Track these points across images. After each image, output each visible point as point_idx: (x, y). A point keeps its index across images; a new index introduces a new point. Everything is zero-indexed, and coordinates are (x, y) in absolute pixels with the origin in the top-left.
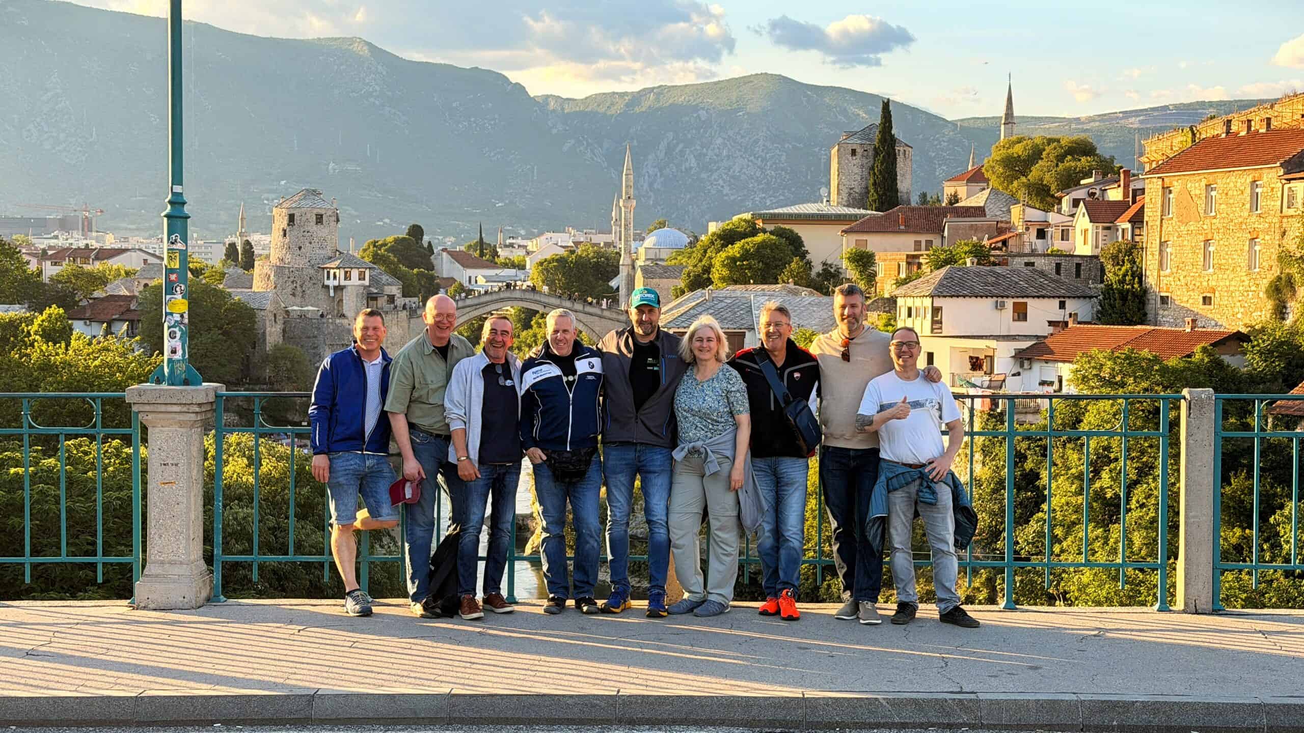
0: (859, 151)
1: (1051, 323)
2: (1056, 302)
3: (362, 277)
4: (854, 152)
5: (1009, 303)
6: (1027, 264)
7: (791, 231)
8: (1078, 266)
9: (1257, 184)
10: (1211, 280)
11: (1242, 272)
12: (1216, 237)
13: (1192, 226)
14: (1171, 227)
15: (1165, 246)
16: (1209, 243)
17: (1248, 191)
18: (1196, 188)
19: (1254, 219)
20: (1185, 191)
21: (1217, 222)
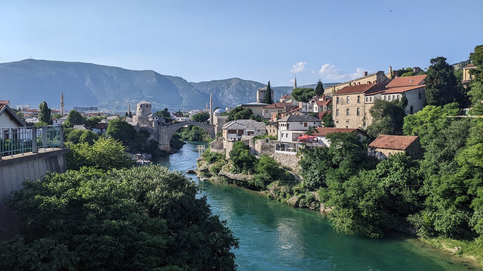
0: (263, 92)
2: (313, 123)
3: (157, 119)
5: (303, 123)
7: (250, 108)
8: (316, 115)
9: (359, 97)
10: (349, 117)
11: (356, 116)
12: (349, 108)
13: (344, 106)
14: (339, 106)
15: (337, 110)
16: (348, 110)
17: (357, 98)
18: (344, 97)
19: (358, 104)
20: (342, 98)
21: (350, 105)
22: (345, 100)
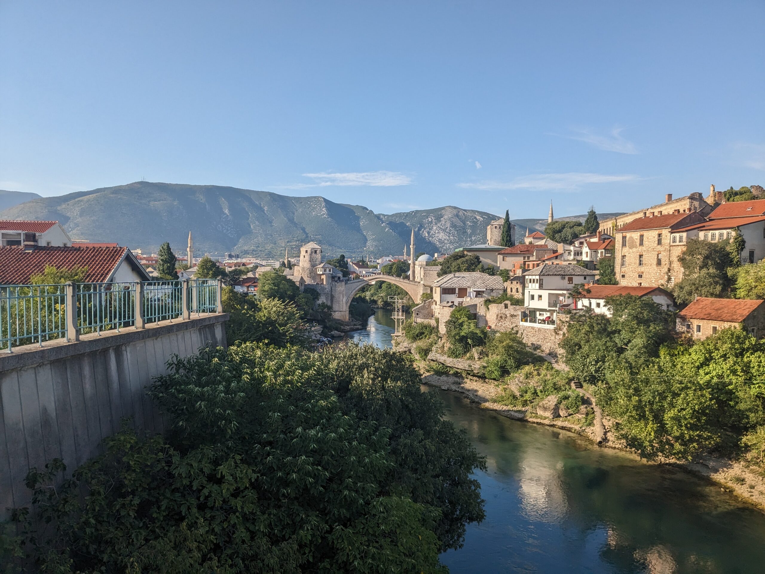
2: (583, 277)
3: (330, 271)
4: (496, 228)
5: (567, 277)
6: (569, 264)
7: (476, 254)
9: (660, 235)
10: (642, 269)
11: (654, 266)
12: (644, 254)
13: (634, 250)
14: (626, 250)
15: (624, 257)
16: (641, 256)
17: (657, 236)
18: (635, 235)
19: (659, 246)
20: (631, 238)
21: (644, 248)
22: (635, 240)
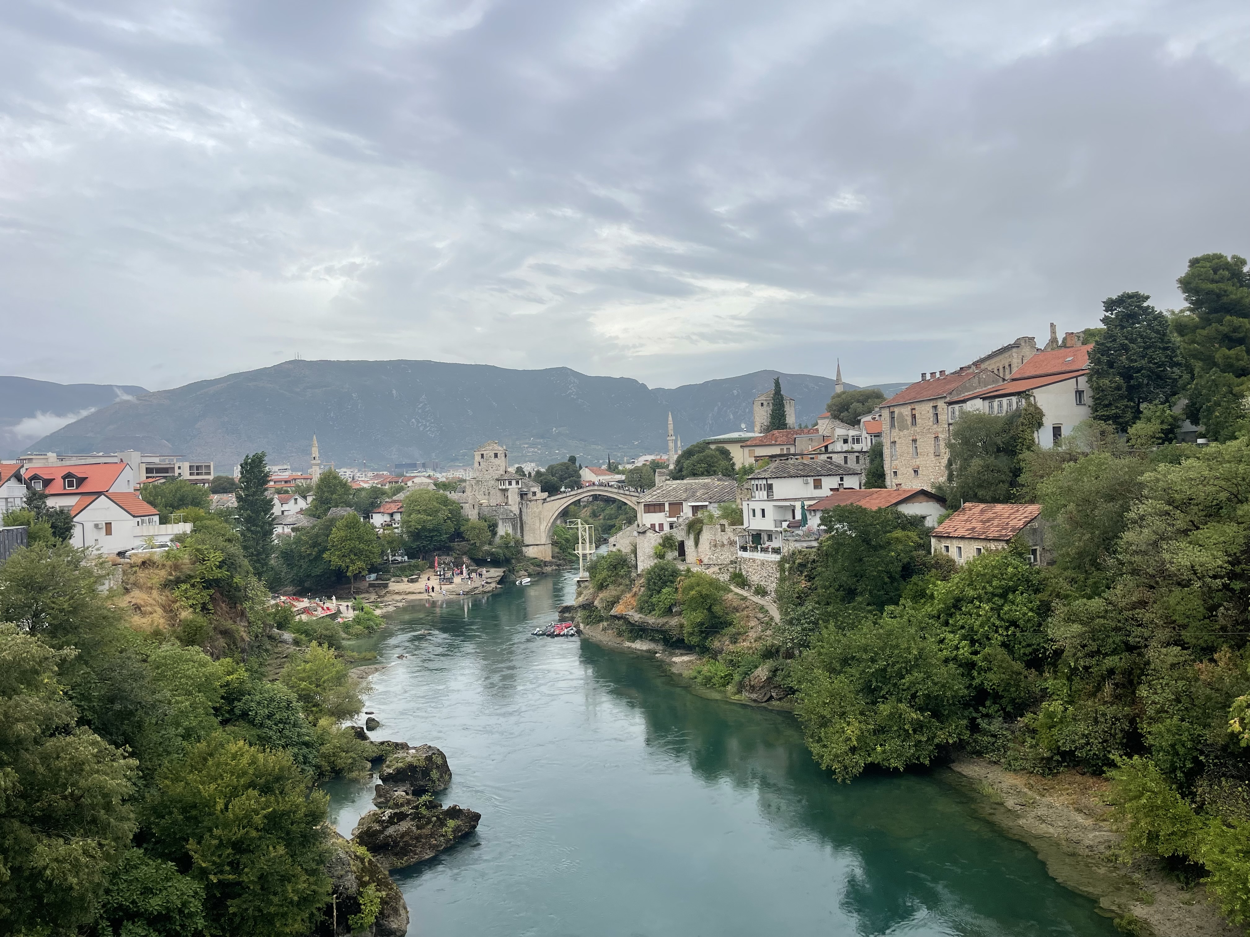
0: (765, 403)
1: (831, 490)
2: (838, 478)
3: (517, 483)
4: (762, 405)
5: (811, 480)
6: (828, 458)
7: (723, 447)
8: (857, 457)
9: (935, 407)
10: (918, 462)
11: (932, 456)
12: (918, 437)
13: (906, 432)
14: (896, 433)
15: (893, 443)
16: (915, 441)
17: (931, 411)
18: (906, 411)
19: (935, 426)
20: (900, 414)
21: (917, 429)
22: (906, 417)
